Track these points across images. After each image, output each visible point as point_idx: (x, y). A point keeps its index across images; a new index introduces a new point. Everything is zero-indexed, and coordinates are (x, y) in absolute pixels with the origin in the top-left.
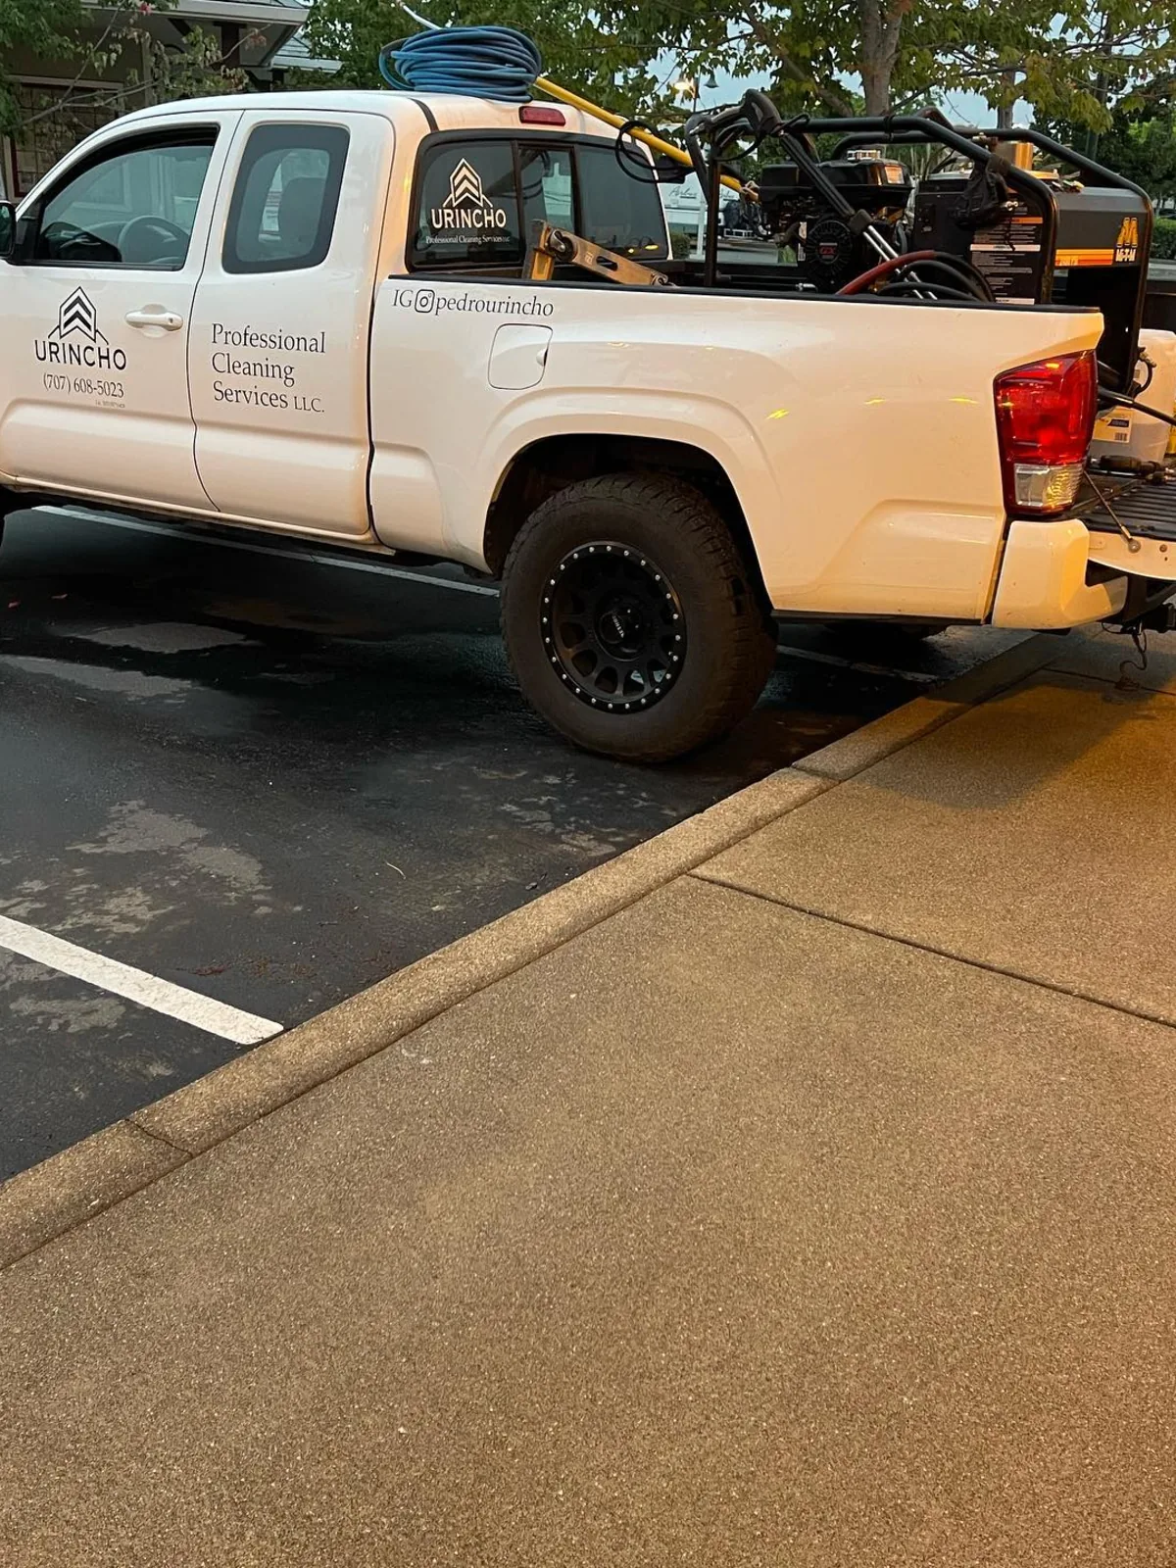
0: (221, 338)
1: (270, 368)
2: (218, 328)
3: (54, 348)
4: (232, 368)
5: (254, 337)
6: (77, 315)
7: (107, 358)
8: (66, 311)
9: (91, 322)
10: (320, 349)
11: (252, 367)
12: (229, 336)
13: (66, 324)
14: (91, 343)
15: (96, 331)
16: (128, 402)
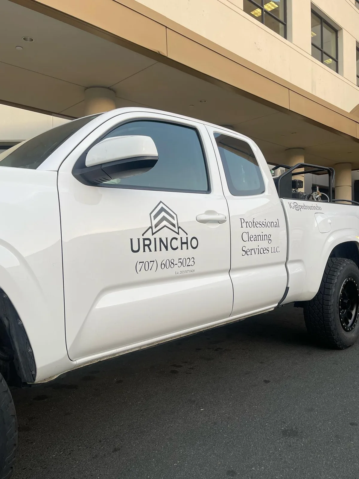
0: (244, 225)
1: (263, 236)
2: (242, 220)
3: (147, 242)
4: (250, 239)
5: (257, 223)
6: (164, 218)
7: (187, 243)
8: (155, 217)
9: (175, 222)
10: (278, 226)
11: (257, 237)
12: (248, 224)
13: (156, 227)
14: (176, 236)
15: (179, 228)
16: (197, 268)
